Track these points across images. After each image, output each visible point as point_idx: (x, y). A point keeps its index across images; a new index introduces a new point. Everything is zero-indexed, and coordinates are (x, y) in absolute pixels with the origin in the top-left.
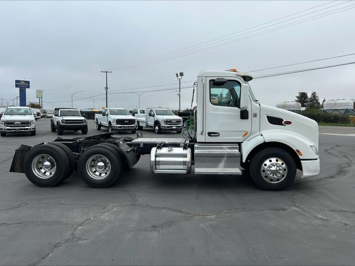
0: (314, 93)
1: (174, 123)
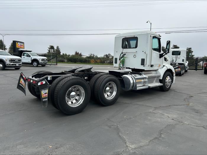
0: (58, 46)
1: (17, 62)
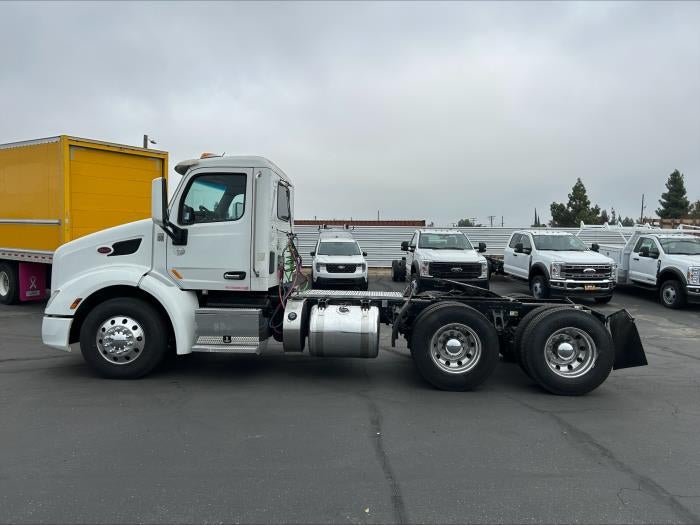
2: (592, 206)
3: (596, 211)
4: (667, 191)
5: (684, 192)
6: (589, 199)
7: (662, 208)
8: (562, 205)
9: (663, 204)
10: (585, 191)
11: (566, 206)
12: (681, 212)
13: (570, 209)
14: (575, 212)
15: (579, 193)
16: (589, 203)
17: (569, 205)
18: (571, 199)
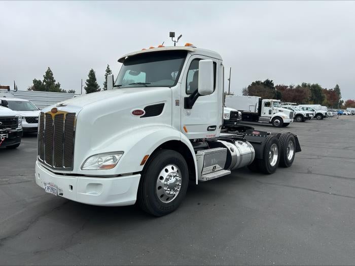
2: (56, 83)
3: (58, 85)
4: (88, 78)
5: (96, 80)
6: (54, 79)
7: (87, 86)
8: (40, 81)
9: (87, 84)
10: (52, 75)
11: (42, 82)
12: (95, 89)
13: (45, 83)
14: (47, 85)
15: (49, 75)
16: (55, 81)
17: (44, 81)
18: (45, 78)
